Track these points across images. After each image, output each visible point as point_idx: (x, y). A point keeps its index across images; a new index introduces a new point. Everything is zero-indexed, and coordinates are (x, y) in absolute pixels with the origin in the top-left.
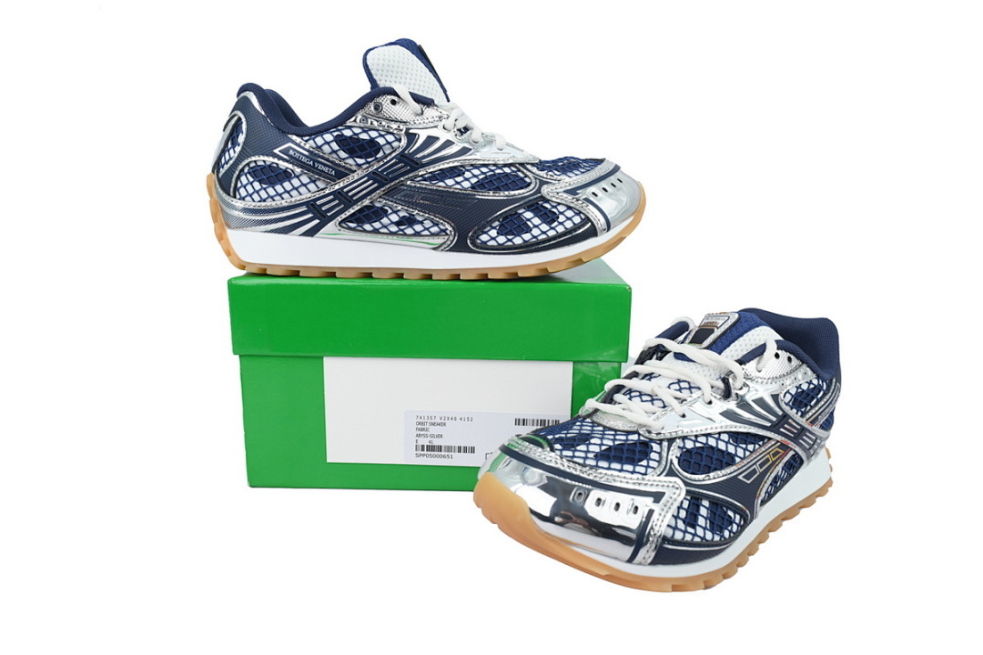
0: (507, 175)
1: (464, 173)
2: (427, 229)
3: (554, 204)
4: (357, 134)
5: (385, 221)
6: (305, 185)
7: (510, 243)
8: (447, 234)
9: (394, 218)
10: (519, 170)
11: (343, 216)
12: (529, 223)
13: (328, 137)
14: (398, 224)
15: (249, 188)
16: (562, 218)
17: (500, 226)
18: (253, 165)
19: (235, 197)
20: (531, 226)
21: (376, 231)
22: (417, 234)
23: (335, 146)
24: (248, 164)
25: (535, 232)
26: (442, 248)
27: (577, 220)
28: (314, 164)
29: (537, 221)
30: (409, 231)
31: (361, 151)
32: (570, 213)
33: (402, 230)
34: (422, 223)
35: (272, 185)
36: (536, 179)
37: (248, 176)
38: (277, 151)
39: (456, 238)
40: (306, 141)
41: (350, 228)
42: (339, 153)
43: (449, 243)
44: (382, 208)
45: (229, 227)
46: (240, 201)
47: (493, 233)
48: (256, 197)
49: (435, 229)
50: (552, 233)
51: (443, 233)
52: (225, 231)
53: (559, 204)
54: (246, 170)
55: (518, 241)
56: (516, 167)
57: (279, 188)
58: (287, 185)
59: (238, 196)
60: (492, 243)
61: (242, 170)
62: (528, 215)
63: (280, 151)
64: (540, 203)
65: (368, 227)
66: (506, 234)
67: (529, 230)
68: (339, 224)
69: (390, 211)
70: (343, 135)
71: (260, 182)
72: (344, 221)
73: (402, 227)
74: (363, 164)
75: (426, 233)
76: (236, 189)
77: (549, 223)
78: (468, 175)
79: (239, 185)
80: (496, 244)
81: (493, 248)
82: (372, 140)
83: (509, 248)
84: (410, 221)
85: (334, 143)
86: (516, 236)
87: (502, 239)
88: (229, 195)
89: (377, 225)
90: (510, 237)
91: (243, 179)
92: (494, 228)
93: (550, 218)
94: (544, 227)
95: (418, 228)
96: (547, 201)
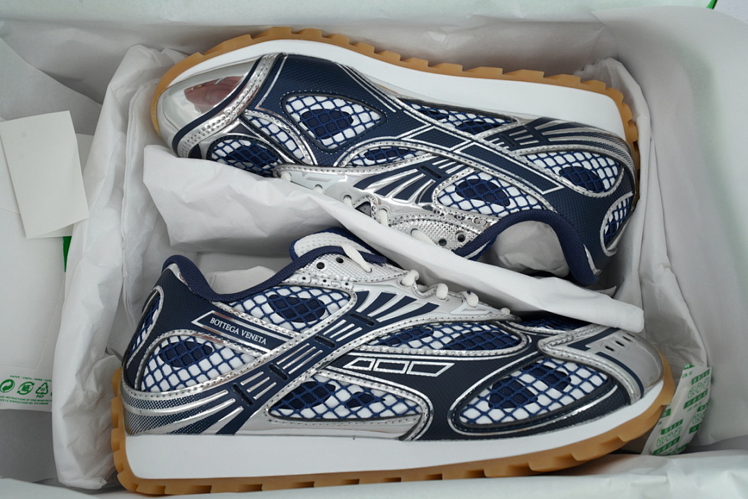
0: (488, 333)
1: (433, 333)
2: (390, 408)
3: (560, 362)
4: (296, 294)
5: (331, 401)
6: (227, 361)
7: (509, 419)
8: (417, 413)
9: (344, 396)
10: (500, 327)
11: (275, 399)
12: (530, 389)
13: (260, 299)
14: (349, 404)
15: (158, 375)
16: (575, 380)
17: (492, 395)
18: (165, 344)
19: (140, 389)
20: (535, 393)
21: (319, 418)
22: (376, 417)
23: (268, 309)
24: (159, 344)
25: (543, 400)
26: (412, 435)
27: (597, 381)
28: (240, 332)
29: (541, 385)
30: (365, 413)
31: (300, 313)
32: (584, 373)
33: (355, 413)
34: (381, 400)
35: (185, 366)
36: (526, 335)
37: (159, 358)
38: (195, 322)
39: (431, 418)
40: (233, 306)
41: (283, 417)
42: (272, 317)
43: (422, 425)
44: (326, 384)
45: (131, 433)
46: (146, 393)
47: (484, 406)
48: (164, 385)
49: (400, 408)
50: (567, 401)
51: (412, 412)
52: (124, 439)
53: (566, 361)
54: (157, 351)
55: (520, 414)
56: (496, 325)
57: (194, 369)
58: (205, 364)
59: (143, 387)
60: (484, 420)
61: (152, 353)
62: (527, 378)
63: (199, 321)
64: (540, 362)
65: (307, 413)
66: (502, 408)
67: (533, 399)
68: (270, 411)
69: (338, 387)
70: (278, 295)
71: (172, 365)
72: (277, 406)
73: (354, 409)
74: (303, 328)
75: (388, 413)
76: (143, 379)
77: (560, 388)
78: (437, 334)
79: (147, 371)
80: (489, 422)
81: (485, 428)
82: (314, 299)
83: (509, 426)
84: (365, 398)
85: (267, 305)
86: (516, 407)
87: (497, 414)
88: (133, 387)
89: (320, 409)
90: (508, 410)
91: (153, 364)
92: (484, 399)
93: (558, 380)
94: (554, 393)
95: (377, 407)
96: (549, 358)
